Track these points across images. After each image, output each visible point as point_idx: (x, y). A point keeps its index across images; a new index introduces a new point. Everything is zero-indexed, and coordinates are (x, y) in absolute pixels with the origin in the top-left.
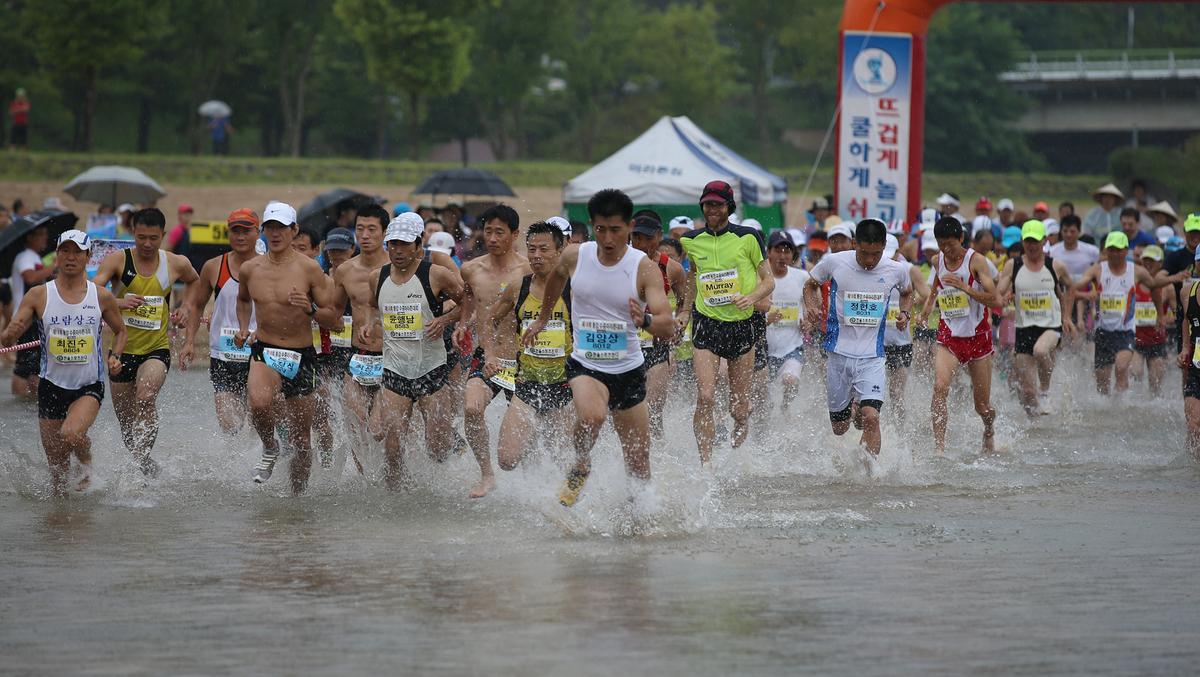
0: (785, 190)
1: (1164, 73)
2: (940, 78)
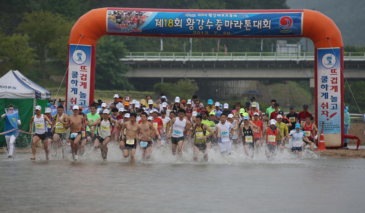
0: (50, 95)
1: (172, 60)
2: (101, 59)
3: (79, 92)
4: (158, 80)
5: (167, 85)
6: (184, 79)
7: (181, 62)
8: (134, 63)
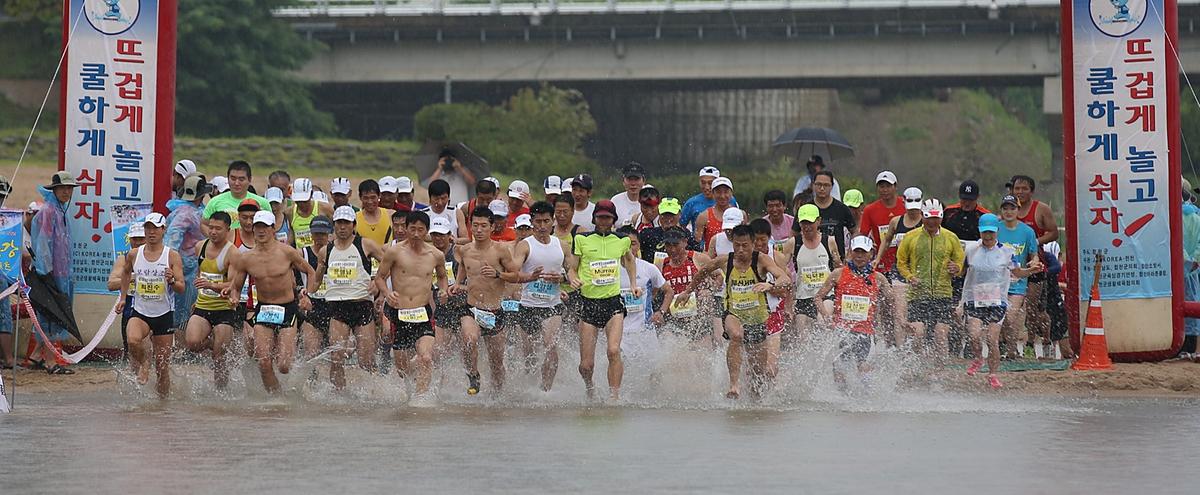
1: (486, 10)
2: (199, 13)
3: (110, 148)
4: (431, 91)
5: (467, 111)
6: (535, 86)
7: (524, 19)
8: (332, 25)
